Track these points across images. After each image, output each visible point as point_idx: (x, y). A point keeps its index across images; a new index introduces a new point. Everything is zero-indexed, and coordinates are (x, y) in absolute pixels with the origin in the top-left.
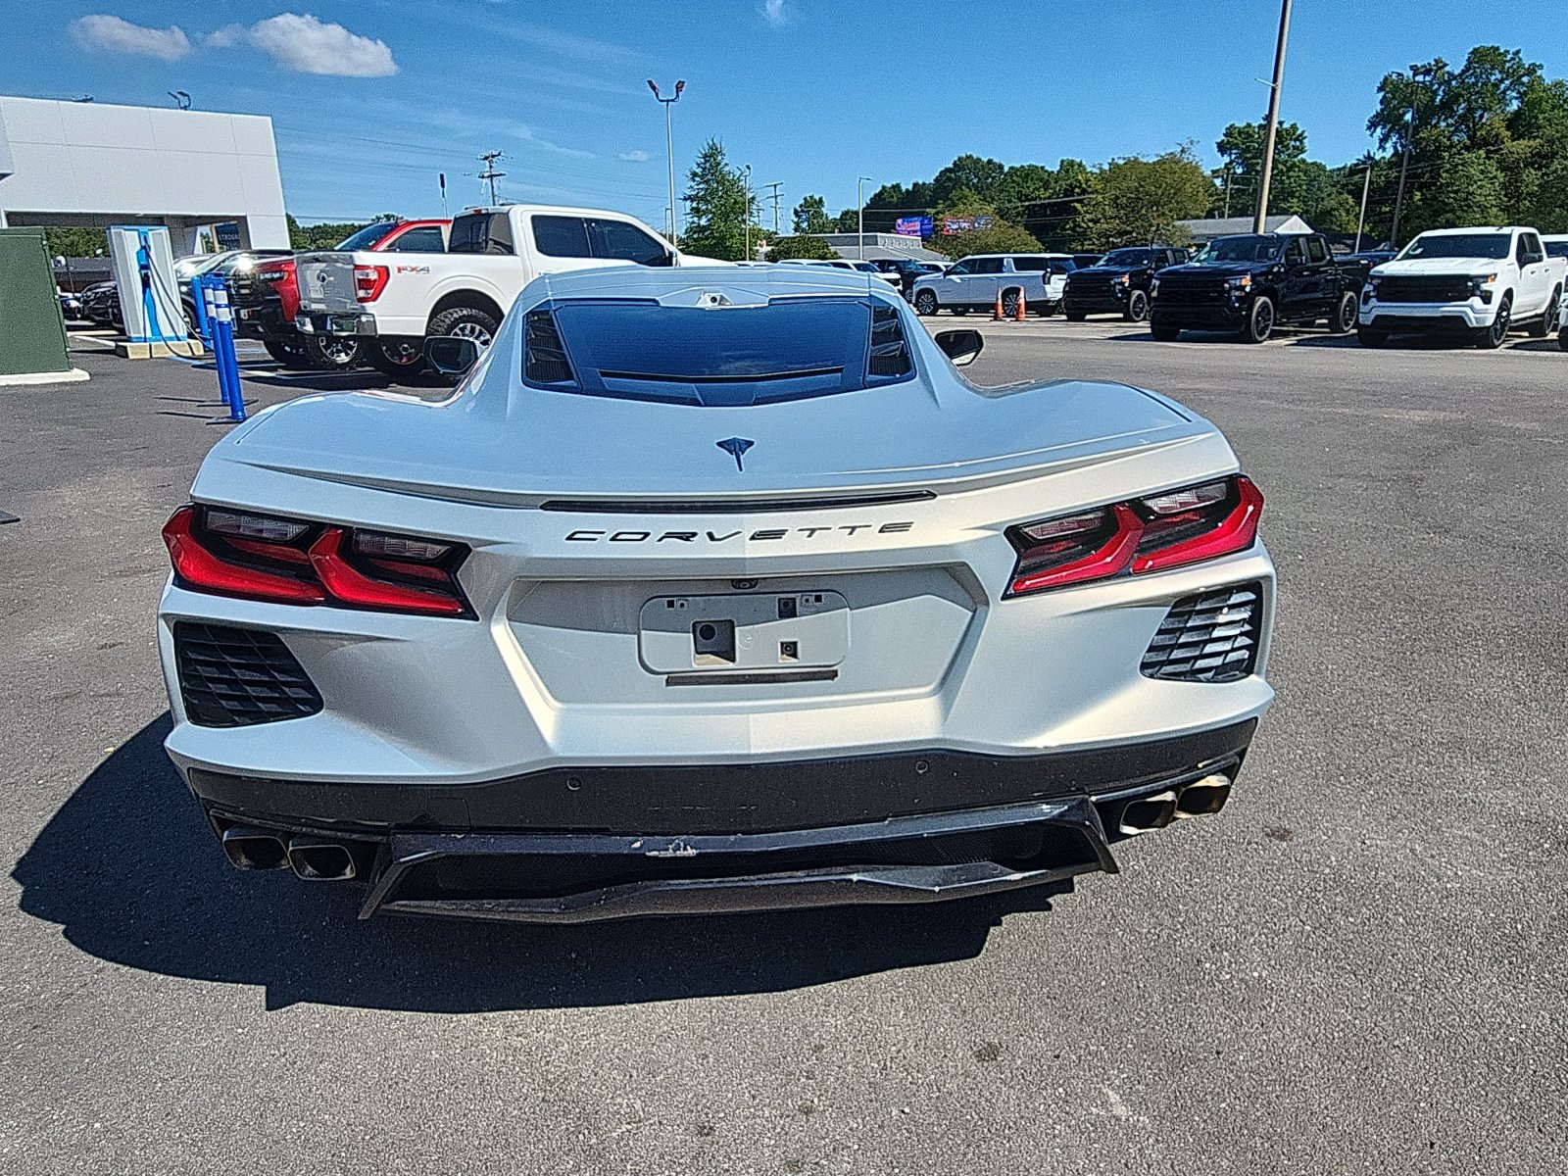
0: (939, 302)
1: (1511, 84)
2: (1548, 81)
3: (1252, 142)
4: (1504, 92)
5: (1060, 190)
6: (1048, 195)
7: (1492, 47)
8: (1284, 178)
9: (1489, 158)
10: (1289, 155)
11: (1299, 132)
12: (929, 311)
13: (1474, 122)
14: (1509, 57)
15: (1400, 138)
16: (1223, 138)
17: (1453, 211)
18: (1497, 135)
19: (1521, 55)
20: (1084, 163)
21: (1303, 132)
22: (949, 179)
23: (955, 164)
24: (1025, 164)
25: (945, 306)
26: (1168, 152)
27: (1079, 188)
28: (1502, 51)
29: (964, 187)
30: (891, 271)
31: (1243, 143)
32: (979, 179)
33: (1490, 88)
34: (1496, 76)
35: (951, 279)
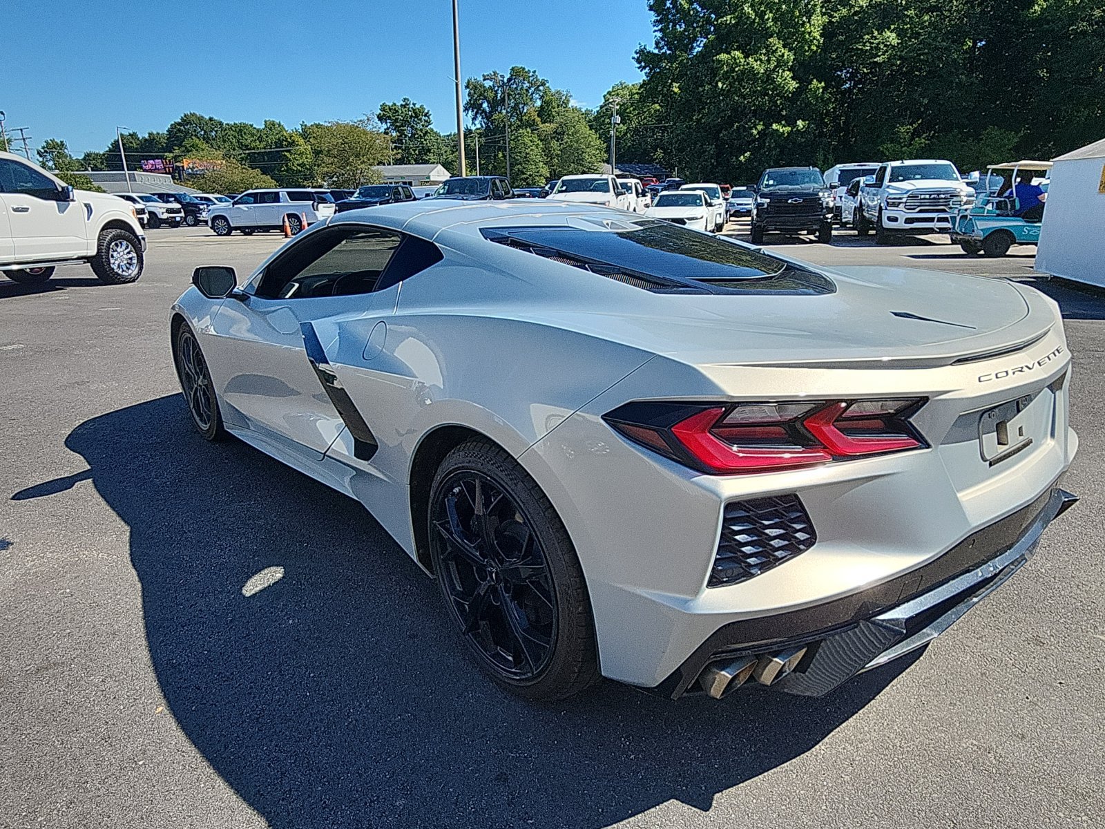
0: (232, 225)
1: (535, 90)
2: (553, 91)
3: (398, 115)
4: (532, 94)
5: (271, 143)
6: (262, 146)
7: (521, 68)
8: (423, 140)
9: (533, 133)
10: (423, 125)
11: (426, 111)
12: (225, 232)
13: (520, 111)
14: (531, 74)
15: (483, 118)
16: (380, 112)
17: (520, 164)
18: (534, 120)
19: (537, 73)
20: (282, 124)
21: (428, 111)
22: (179, 130)
23: (182, 119)
24: (237, 122)
25: (236, 228)
26: (359, 119)
27: (286, 141)
28: (527, 70)
29: (193, 137)
30: (171, 202)
31: (394, 116)
32: (205, 132)
33: (525, 91)
34: (526, 85)
35: (239, 208)
